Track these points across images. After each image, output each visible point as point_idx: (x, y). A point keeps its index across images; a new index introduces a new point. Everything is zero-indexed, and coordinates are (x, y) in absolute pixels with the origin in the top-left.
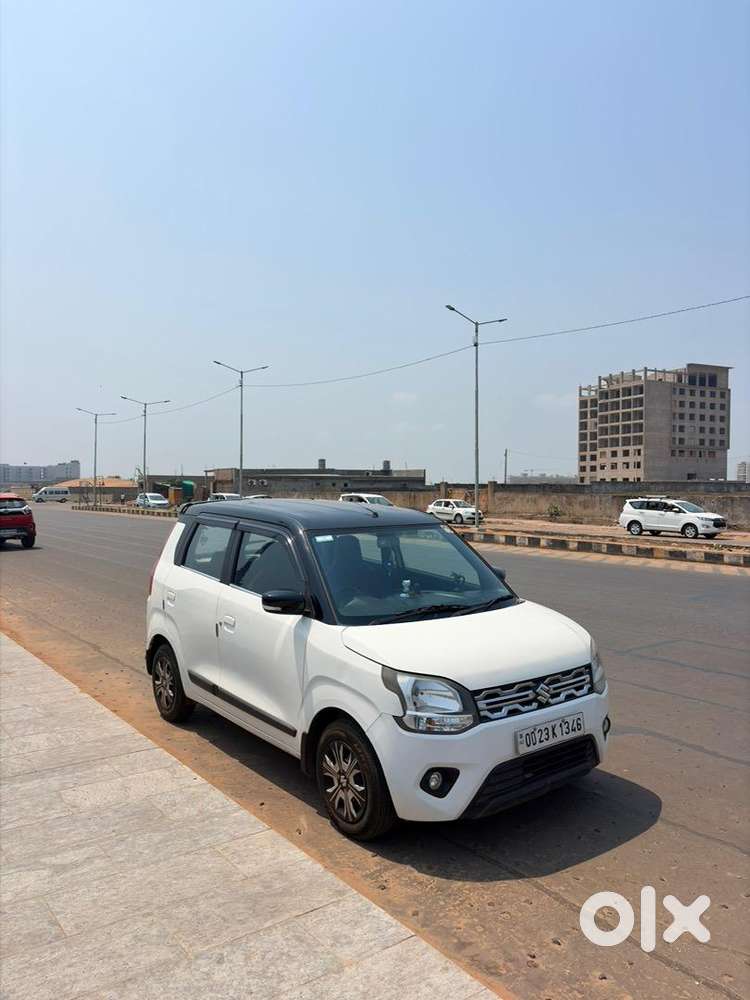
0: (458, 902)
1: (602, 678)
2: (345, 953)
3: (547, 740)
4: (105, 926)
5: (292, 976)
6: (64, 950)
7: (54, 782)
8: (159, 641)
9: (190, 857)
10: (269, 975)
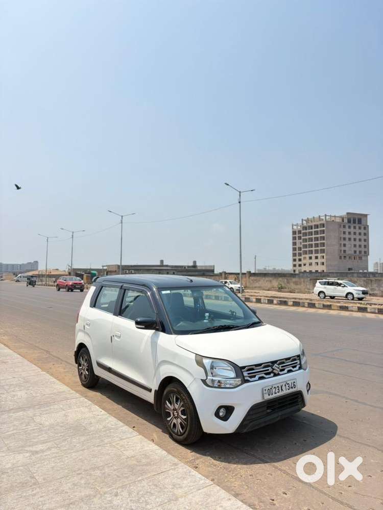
0: (234, 474)
1: (306, 363)
2: (179, 492)
3: (278, 392)
4: (59, 479)
5: (153, 502)
6: (38, 490)
7: (30, 413)
8: (82, 346)
9: (100, 448)
10: (141, 501)
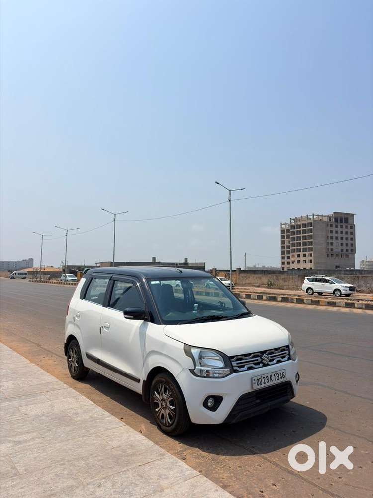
0: (223, 466)
1: (295, 353)
2: (164, 483)
3: (267, 382)
4: (41, 469)
5: (137, 493)
6: (18, 481)
7: (16, 403)
8: (72, 338)
9: (85, 438)
10: (125, 492)
